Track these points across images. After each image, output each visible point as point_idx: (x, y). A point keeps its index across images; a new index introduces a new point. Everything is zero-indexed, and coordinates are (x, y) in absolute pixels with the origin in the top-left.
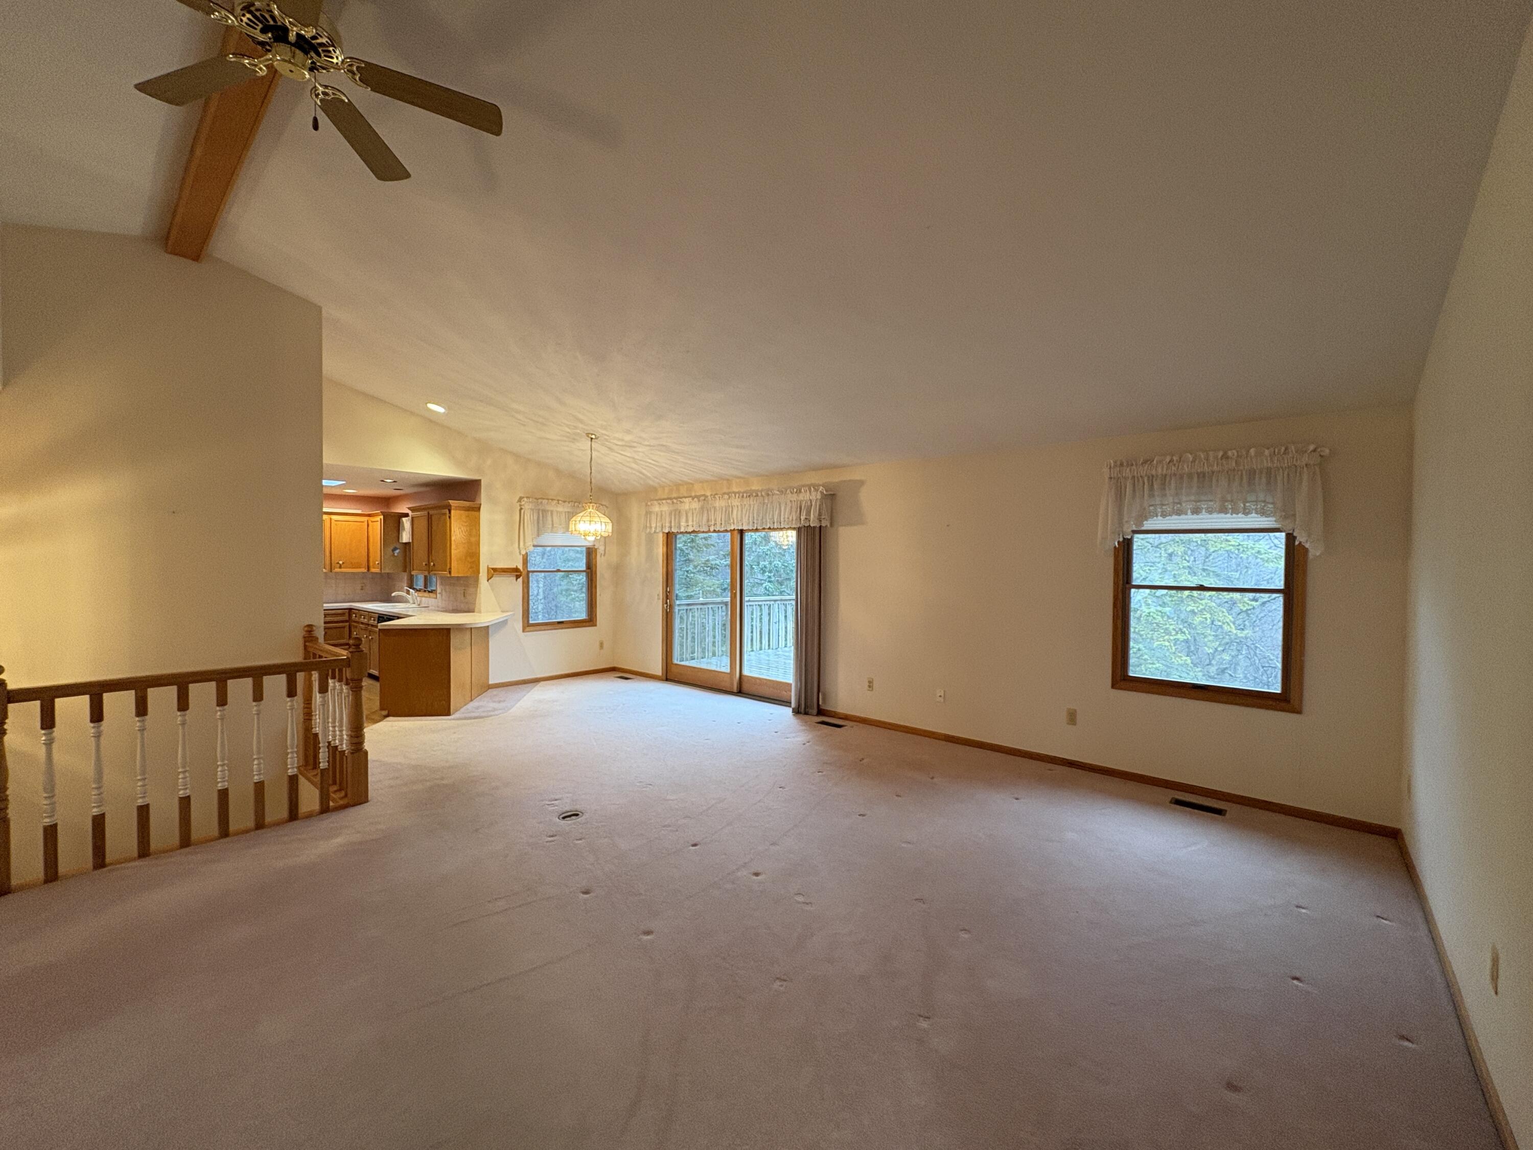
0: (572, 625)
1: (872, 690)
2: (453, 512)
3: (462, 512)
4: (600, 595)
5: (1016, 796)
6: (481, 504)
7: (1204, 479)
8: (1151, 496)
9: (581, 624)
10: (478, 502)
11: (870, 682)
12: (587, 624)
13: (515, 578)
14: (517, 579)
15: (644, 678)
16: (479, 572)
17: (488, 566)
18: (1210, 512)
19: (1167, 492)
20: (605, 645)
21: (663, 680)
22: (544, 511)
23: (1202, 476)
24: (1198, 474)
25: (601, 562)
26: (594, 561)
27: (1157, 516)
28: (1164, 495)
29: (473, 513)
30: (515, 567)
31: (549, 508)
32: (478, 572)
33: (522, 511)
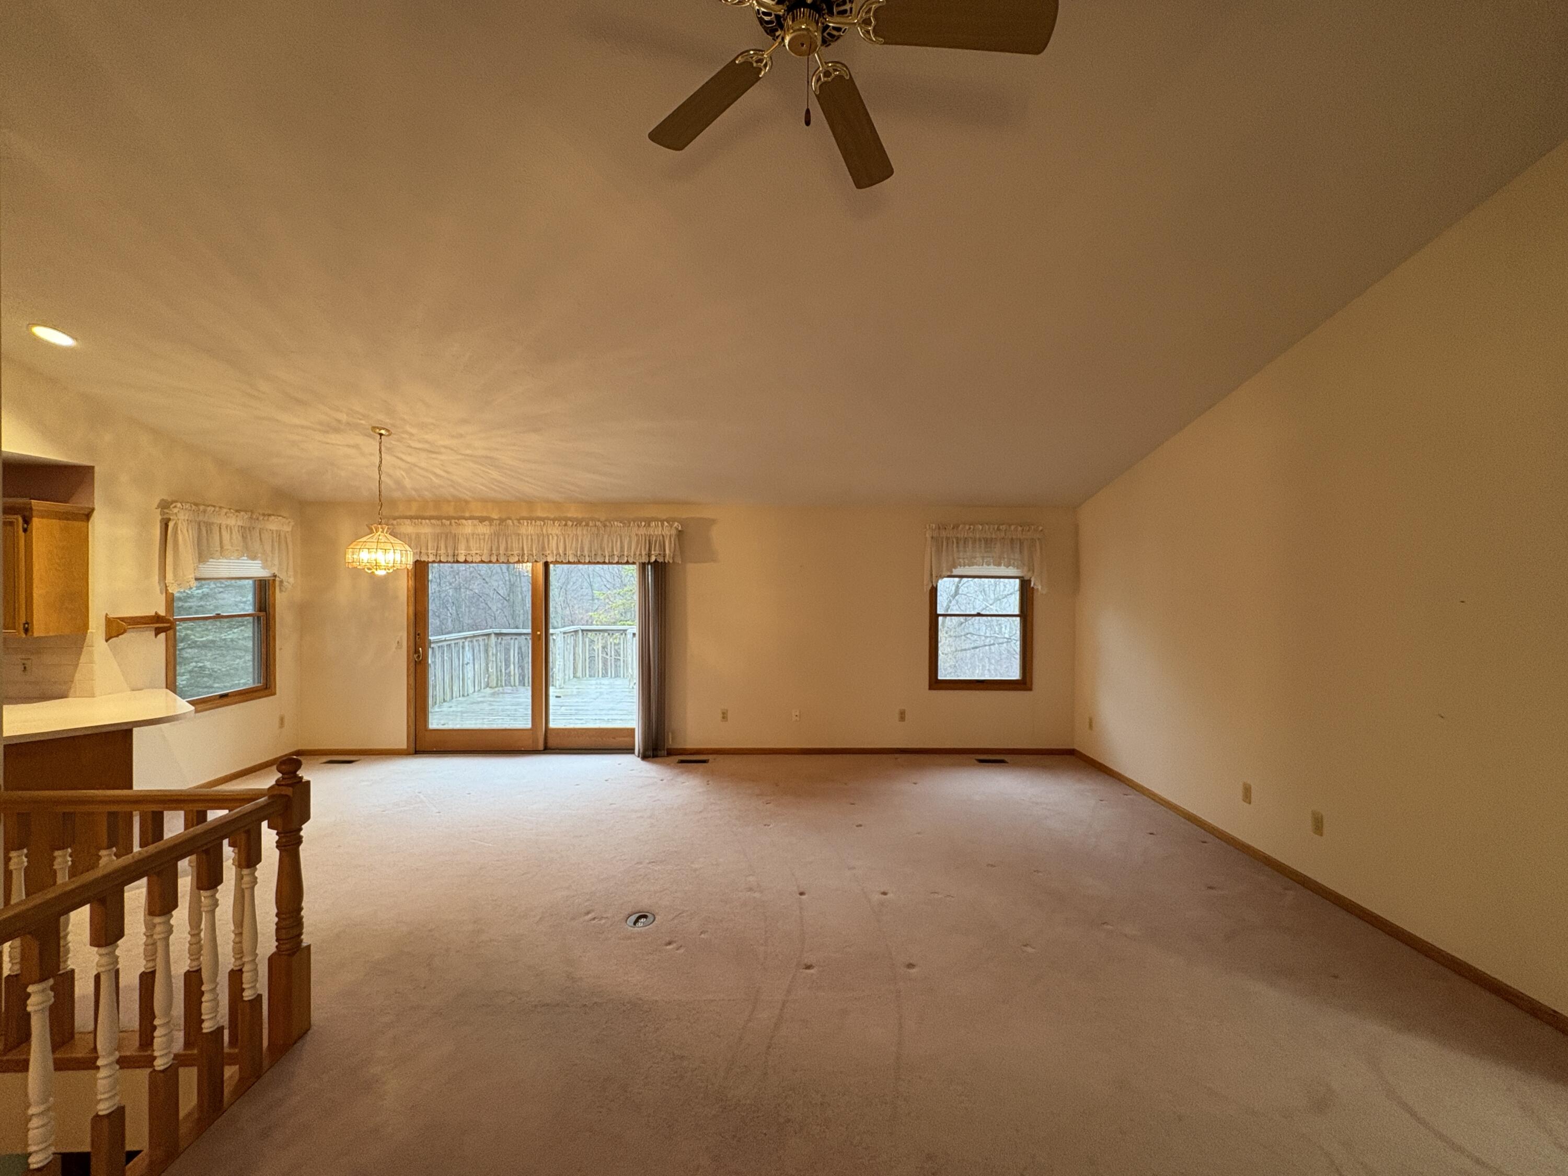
0: (241, 698)
1: (727, 721)
2: (36, 521)
3: (55, 521)
4: (281, 649)
5: (915, 781)
6: (93, 510)
7: (988, 543)
8: (958, 551)
9: (255, 694)
10: (87, 505)
11: (723, 713)
12: (262, 693)
13: (153, 633)
14: (156, 635)
15: (374, 757)
16: (86, 626)
17: (107, 614)
18: (988, 565)
19: (967, 549)
20: (286, 721)
21: (413, 754)
22: (209, 525)
23: (986, 540)
24: (984, 539)
25: (281, 599)
26: (271, 599)
27: (961, 566)
28: (965, 552)
29: (77, 524)
30: (153, 614)
31: (217, 520)
32: (84, 626)
33: (171, 525)
